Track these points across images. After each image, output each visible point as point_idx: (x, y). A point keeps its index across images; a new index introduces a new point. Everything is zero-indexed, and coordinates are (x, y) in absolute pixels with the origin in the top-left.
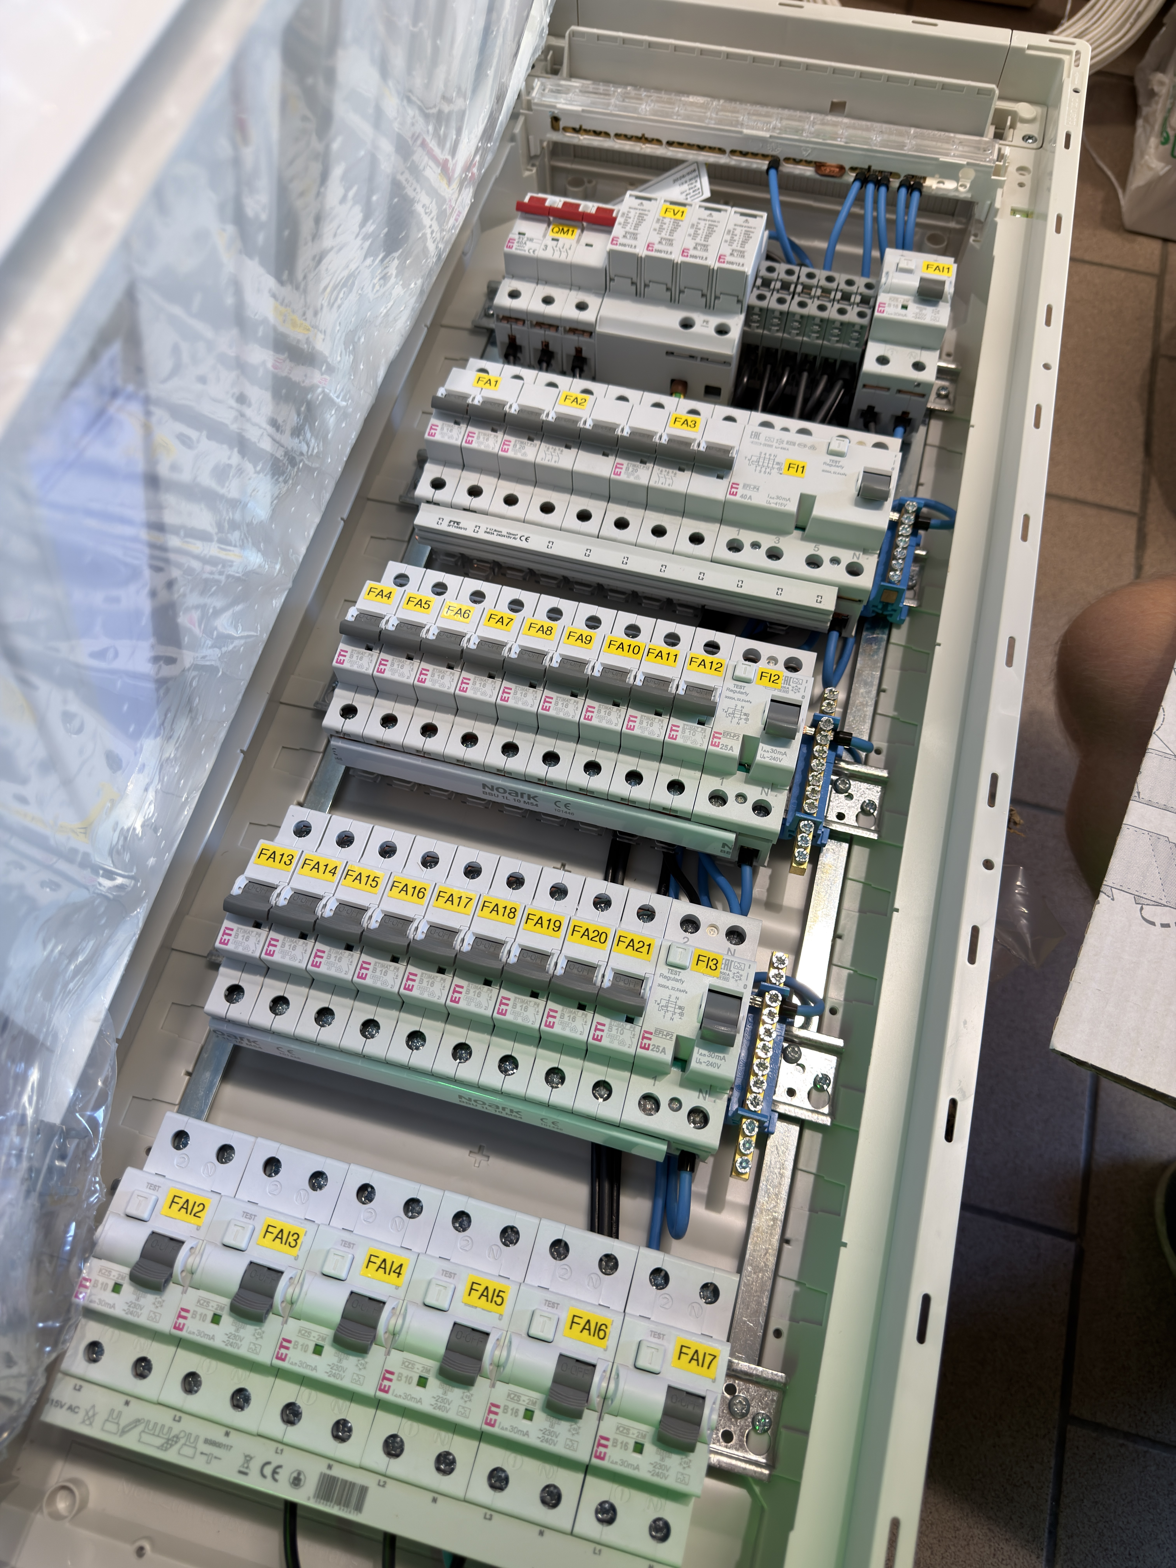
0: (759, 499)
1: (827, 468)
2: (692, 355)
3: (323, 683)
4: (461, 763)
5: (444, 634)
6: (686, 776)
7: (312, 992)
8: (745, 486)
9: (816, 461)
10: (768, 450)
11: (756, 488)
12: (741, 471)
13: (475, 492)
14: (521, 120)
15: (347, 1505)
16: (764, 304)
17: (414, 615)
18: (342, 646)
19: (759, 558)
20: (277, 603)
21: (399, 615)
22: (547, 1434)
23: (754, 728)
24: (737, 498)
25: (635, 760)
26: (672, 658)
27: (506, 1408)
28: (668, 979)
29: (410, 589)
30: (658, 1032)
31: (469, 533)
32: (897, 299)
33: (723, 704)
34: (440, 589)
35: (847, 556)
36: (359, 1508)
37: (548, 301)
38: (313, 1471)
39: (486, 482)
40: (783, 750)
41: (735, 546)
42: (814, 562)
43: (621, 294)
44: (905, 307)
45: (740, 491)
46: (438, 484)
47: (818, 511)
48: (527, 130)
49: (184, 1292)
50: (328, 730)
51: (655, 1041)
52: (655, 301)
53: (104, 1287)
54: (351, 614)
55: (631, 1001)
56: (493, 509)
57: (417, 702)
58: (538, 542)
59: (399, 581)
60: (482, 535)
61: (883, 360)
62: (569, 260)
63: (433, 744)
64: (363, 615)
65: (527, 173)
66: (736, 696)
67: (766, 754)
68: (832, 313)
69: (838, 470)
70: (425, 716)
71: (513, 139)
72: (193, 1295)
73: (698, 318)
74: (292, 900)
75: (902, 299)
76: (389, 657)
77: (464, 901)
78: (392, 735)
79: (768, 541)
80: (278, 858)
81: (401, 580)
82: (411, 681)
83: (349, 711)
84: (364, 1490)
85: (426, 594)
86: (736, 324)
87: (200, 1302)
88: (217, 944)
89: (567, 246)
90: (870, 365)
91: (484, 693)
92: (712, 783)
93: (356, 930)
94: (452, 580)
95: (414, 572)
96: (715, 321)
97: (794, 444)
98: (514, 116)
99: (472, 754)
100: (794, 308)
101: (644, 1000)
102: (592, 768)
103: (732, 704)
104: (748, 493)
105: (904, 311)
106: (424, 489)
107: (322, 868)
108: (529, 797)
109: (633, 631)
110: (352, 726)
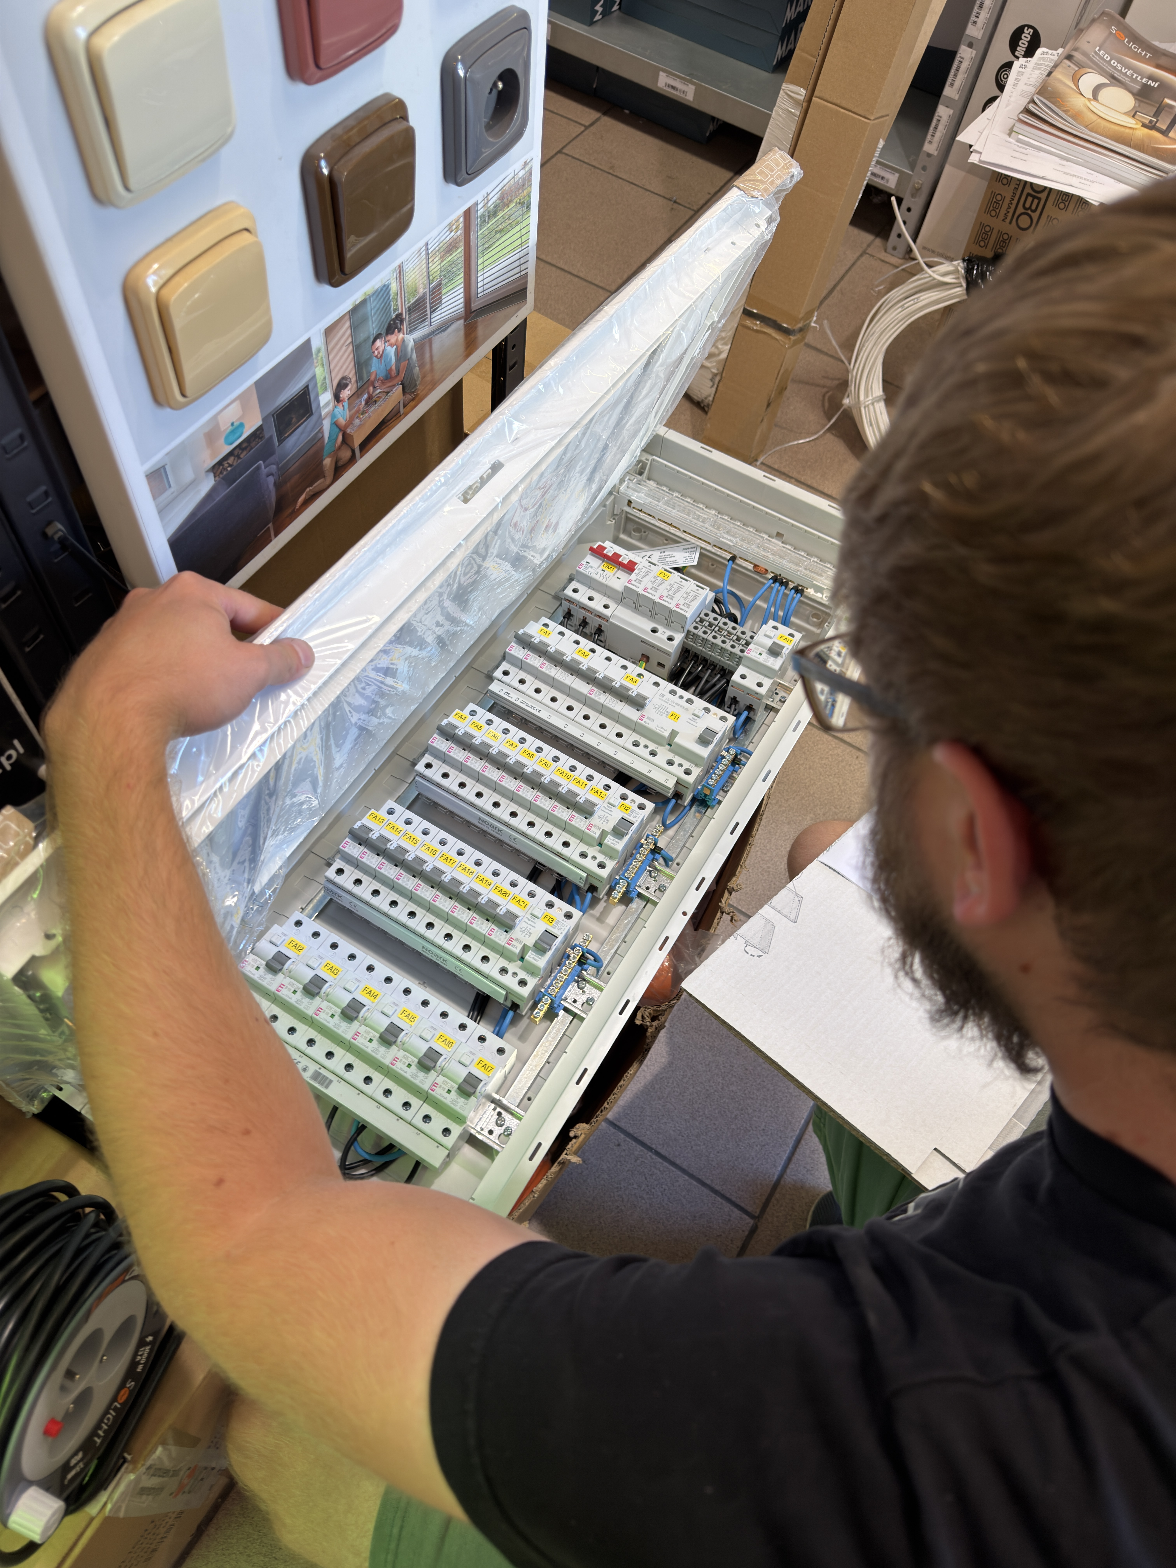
0: (652, 726)
1: (689, 721)
2: (653, 646)
3: (421, 750)
4: (472, 805)
5: (483, 743)
6: (572, 841)
7: (374, 881)
8: (648, 718)
9: (685, 716)
10: (666, 705)
11: (653, 720)
12: (649, 709)
13: (522, 682)
14: (613, 497)
15: (322, 1084)
16: (696, 631)
17: (472, 731)
18: (435, 735)
19: (645, 753)
20: (413, 708)
21: (466, 729)
22: (415, 1076)
23: (609, 827)
24: (642, 722)
25: (552, 827)
26: (584, 785)
27: (401, 1060)
28: (529, 920)
29: (475, 719)
30: (517, 940)
31: (513, 700)
32: (758, 649)
33: (598, 812)
34: (489, 722)
35: (687, 765)
36: (327, 1087)
37: (591, 599)
38: (313, 1068)
39: (529, 679)
40: (618, 841)
41: (636, 744)
42: (670, 763)
43: (627, 606)
44: (760, 654)
45: (645, 719)
46: (506, 673)
47: (677, 740)
48: (614, 502)
49: (285, 978)
50: (416, 771)
51: (514, 943)
52: (643, 614)
53: (253, 966)
54: (444, 722)
55: (510, 922)
56: (528, 692)
57: (461, 771)
58: (544, 714)
59: (472, 713)
60: (518, 703)
61: (743, 677)
62: (606, 583)
63: (462, 792)
64: (449, 724)
65: (609, 522)
66: (606, 811)
67: (609, 840)
68: (727, 646)
69: (694, 723)
70: (463, 778)
71: (605, 506)
72: (288, 980)
73: (661, 629)
74: (378, 838)
75: (761, 650)
76: (455, 746)
77: (452, 861)
78: (445, 782)
79: (652, 746)
80: (378, 819)
81: (473, 713)
82: (461, 760)
83: (429, 766)
84: (331, 1081)
85: (482, 723)
86: (679, 637)
87: (290, 984)
88: (341, 847)
89: (607, 576)
90: (736, 677)
91: (492, 775)
92: (583, 848)
93: (401, 857)
94: (497, 720)
95: (480, 711)
96: (669, 633)
97: (678, 705)
98: (610, 493)
99: (478, 802)
100: (710, 638)
101: (515, 924)
102: (531, 824)
103: (603, 813)
104: (648, 721)
105: (759, 656)
106: (498, 674)
107: (395, 829)
108: (499, 830)
109: (573, 768)
110: (428, 773)
